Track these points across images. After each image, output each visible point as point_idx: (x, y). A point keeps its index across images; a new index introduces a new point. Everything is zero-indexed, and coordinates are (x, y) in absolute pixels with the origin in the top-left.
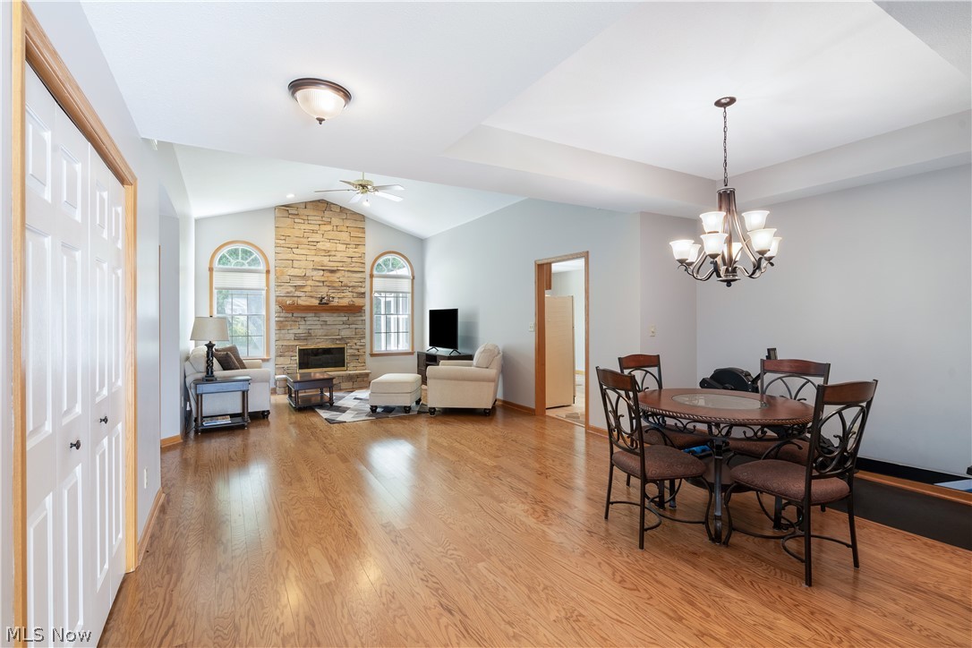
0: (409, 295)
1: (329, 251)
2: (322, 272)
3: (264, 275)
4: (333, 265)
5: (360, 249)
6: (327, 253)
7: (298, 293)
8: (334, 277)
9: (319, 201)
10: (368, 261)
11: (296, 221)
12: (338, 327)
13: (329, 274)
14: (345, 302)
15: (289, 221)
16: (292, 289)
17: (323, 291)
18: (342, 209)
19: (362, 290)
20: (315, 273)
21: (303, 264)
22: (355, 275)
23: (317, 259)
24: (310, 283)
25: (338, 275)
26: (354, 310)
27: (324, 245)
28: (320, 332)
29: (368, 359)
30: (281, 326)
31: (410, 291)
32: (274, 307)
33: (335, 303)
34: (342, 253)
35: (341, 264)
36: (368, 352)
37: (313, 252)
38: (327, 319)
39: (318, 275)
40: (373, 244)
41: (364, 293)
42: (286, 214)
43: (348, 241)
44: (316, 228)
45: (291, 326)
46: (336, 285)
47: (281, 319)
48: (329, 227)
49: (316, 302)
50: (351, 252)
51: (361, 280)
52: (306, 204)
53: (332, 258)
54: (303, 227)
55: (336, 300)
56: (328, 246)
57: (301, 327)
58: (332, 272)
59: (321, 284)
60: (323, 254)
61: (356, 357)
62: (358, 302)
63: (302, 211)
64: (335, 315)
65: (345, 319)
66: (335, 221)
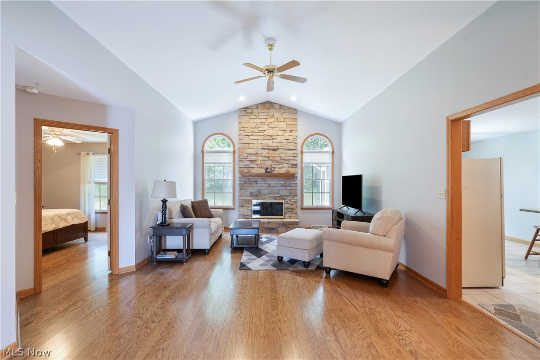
0: (330, 165)
1: (272, 136)
2: (267, 151)
3: (232, 154)
4: (275, 146)
5: (294, 133)
6: (271, 137)
7: (252, 165)
8: (276, 154)
9: (266, 102)
10: (300, 141)
11: (251, 117)
12: (278, 188)
13: (272, 152)
14: (283, 171)
15: (247, 118)
16: (249, 163)
17: (268, 164)
18: (281, 106)
19: (295, 162)
20: (263, 151)
21: (255, 145)
22: (289, 152)
23: (264, 142)
24: (260, 158)
25: (278, 152)
26: (290, 177)
27: (269, 132)
28: (266, 192)
29: (299, 212)
30: (242, 187)
31: (331, 162)
32: (238, 175)
33: (276, 171)
34: (281, 136)
35: (280, 145)
36: (299, 206)
37: (262, 137)
38: (271, 182)
39: (265, 153)
40: (303, 130)
41: (296, 165)
42: (245, 114)
43: (285, 128)
44: (264, 120)
45: (248, 187)
46: (277, 159)
47: (242, 182)
48: (272, 120)
49: (263, 171)
50: (287, 136)
51: (295, 155)
52: (257, 106)
53: (274, 141)
54: (255, 121)
55: (277, 169)
56: (271, 132)
57: (254, 188)
58: (275, 150)
59: (267, 159)
60: (269, 138)
61: (291, 210)
62: (292, 171)
63: (255, 111)
64: (276, 180)
65: (283, 182)
66: (277, 115)
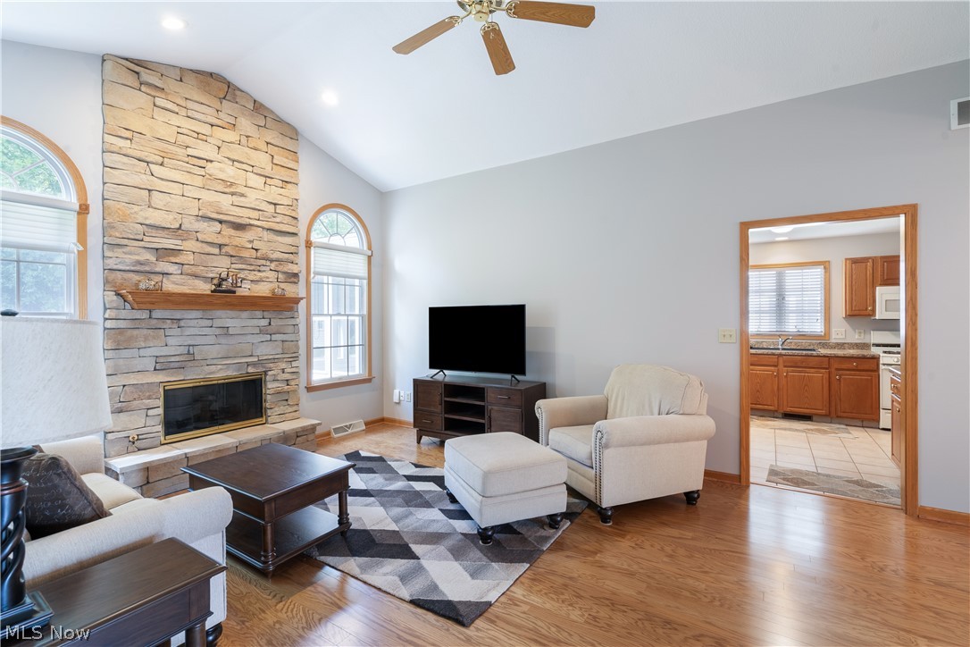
0: (365, 282)
1: (232, 184)
2: (218, 226)
3: (72, 219)
4: (243, 215)
5: (290, 191)
6: (229, 188)
7: (163, 266)
8: (243, 238)
9: (211, 74)
10: (304, 214)
11: (159, 102)
12: (250, 339)
13: (232, 232)
14: (263, 290)
15: (141, 99)
16: (151, 257)
17: (221, 265)
18: (258, 108)
19: (294, 269)
20: (203, 225)
21: (176, 202)
22: (280, 239)
23: (207, 196)
24: (190, 245)
25: (249, 235)
26: (281, 305)
27: (221, 170)
28: (214, 351)
29: (304, 397)
30: (119, 340)
31: (366, 275)
32: (97, 295)
33: (245, 290)
34: (258, 194)
35: (255, 214)
36: (303, 384)
37: (199, 181)
38: (229, 323)
39: (210, 231)
40: (309, 188)
41: (296, 275)
42: (131, 80)
43: (268, 170)
44: (205, 129)
45: (146, 338)
46: (246, 254)
47: (122, 324)
48: (230, 136)
49: (205, 288)
50: (274, 193)
51: (292, 249)
52: (181, 74)
53: (236, 200)
54: (175, 120)
55: (246, 285)
56: (229, 172)
57: (171, 341)
58: (240, 227)
59: (216, 251)
60: (220, 188)
61: (285, 397)
62: (290, 290)
63: (171, 85)
64: (245, 314)
65: (264, 322)
66: (246, 125)
